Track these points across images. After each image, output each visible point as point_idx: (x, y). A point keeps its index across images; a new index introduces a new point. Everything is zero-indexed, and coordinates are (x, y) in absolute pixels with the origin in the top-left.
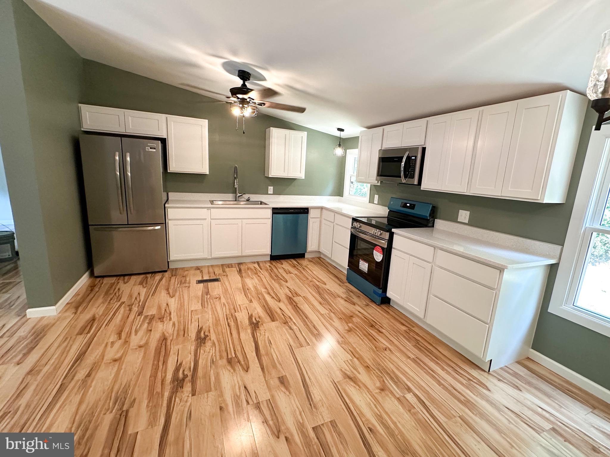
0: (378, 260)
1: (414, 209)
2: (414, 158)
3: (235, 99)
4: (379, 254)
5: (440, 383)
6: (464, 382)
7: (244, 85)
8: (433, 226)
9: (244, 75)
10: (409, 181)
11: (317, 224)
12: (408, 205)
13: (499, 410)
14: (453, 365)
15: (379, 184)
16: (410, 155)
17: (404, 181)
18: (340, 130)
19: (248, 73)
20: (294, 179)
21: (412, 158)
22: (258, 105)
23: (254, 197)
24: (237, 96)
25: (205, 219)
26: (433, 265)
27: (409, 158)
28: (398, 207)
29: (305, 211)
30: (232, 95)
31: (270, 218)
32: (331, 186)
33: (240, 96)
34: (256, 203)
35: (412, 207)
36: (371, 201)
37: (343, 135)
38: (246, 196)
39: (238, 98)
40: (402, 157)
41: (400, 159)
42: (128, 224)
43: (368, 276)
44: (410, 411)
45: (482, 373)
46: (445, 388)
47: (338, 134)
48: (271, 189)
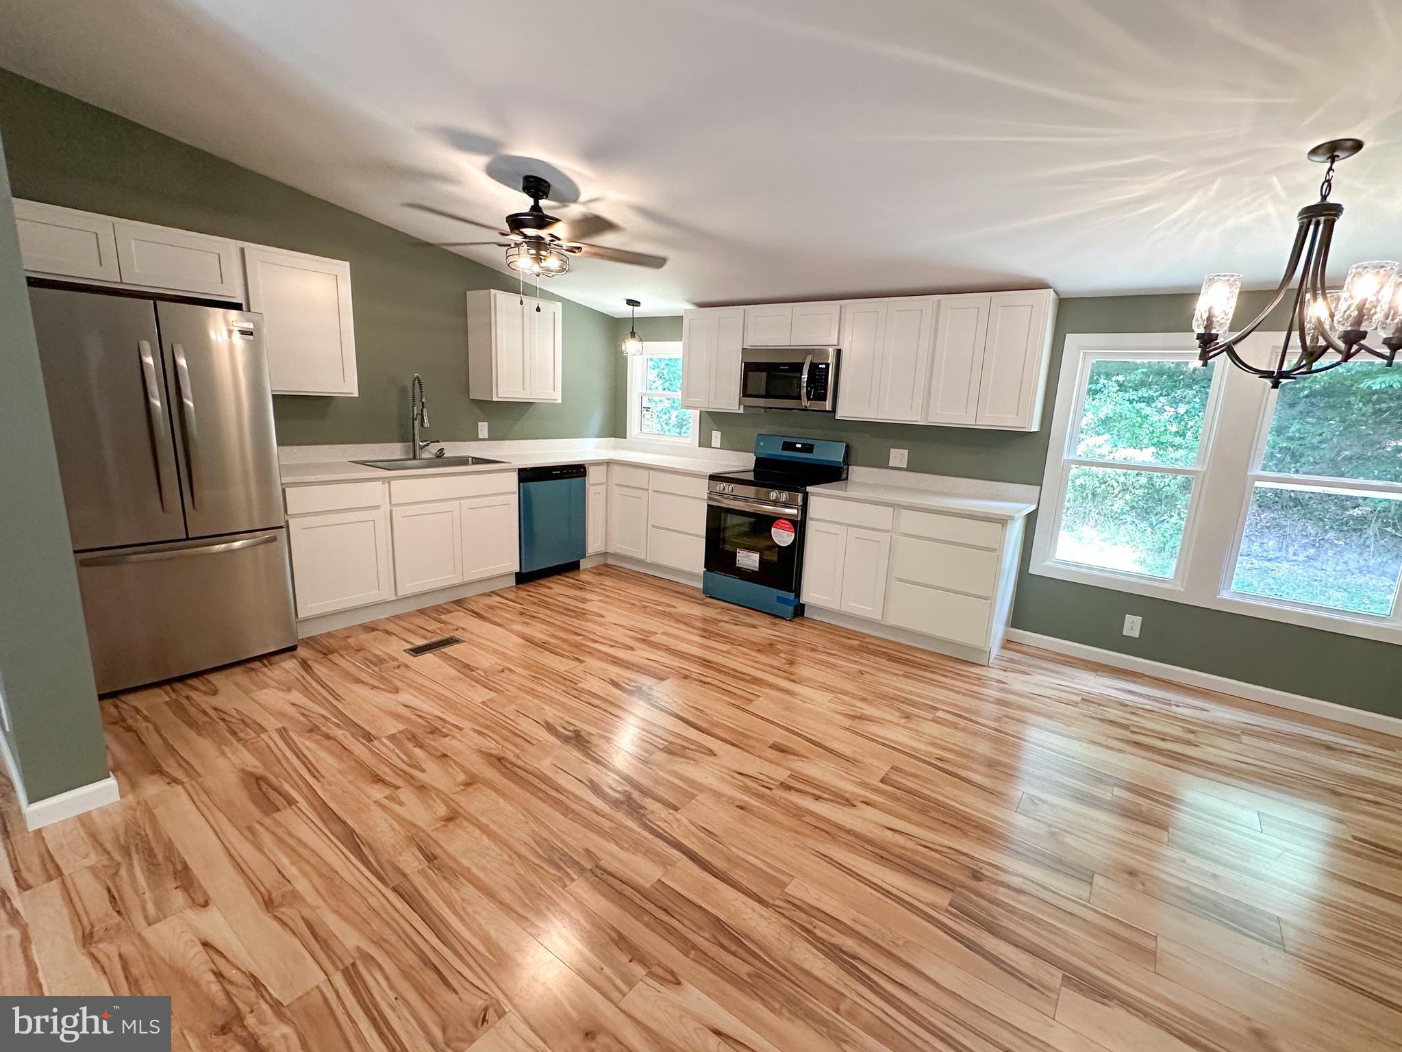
0: (785, 542)
1: (812, 453)
2: (824, 366)
3: (519, 239)
4: (785, 533)
5: (958, 693)
6: (976, 682)
7: (536, 208)
8: (847, 479)
9: (536, 186)
10: (817, 405)
11: (602, 497)
12: (799, 446)
13: (1031, 699)
14: (951, 669)
15: (742, 411)
16: (816, 361)
17: (805, 403)
18: (633, 303)
19: (545, 182)
20: (529, 405)
21: (820, 366)
22: (566, 250)
23: (453, 449)
24: (522, 232)
25: (378, 507)
26: (893, 535)
27: (814, 367)
28: (775, 450)
29: (577, 471)
30: (512, 230)
31: (514, 493)
32: (597, 417)
33: (530, 232)
34: (463, 461)
35: (808, 448)
36: (705, 442)
37: (638, 312)
38: (434, 448)
39: (525, 236)
40: (802, 364)
41: (798, 367)
42: (188, 539)
43: (761, 576)
44: (957, 728)
45: (983, 668)
46: (964, 694)
47: (627, 311)
48: (483, 429)
